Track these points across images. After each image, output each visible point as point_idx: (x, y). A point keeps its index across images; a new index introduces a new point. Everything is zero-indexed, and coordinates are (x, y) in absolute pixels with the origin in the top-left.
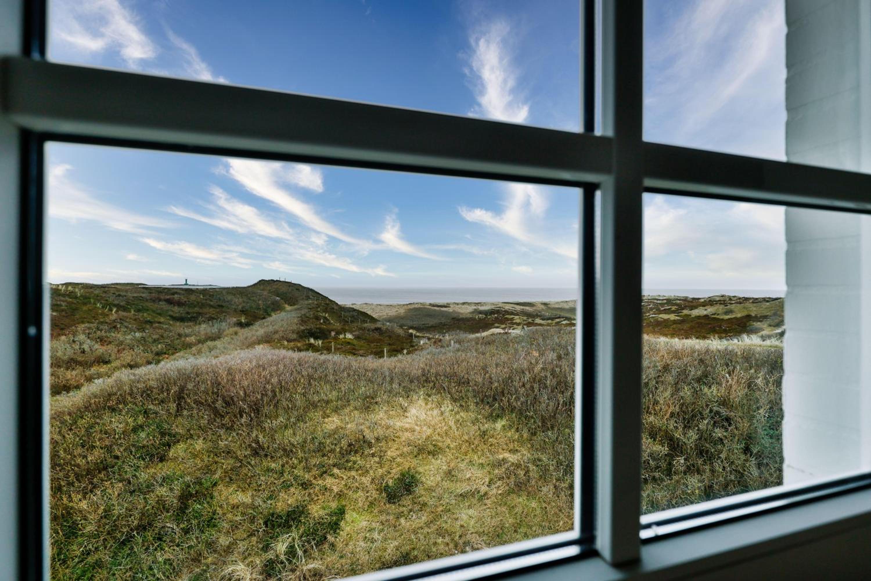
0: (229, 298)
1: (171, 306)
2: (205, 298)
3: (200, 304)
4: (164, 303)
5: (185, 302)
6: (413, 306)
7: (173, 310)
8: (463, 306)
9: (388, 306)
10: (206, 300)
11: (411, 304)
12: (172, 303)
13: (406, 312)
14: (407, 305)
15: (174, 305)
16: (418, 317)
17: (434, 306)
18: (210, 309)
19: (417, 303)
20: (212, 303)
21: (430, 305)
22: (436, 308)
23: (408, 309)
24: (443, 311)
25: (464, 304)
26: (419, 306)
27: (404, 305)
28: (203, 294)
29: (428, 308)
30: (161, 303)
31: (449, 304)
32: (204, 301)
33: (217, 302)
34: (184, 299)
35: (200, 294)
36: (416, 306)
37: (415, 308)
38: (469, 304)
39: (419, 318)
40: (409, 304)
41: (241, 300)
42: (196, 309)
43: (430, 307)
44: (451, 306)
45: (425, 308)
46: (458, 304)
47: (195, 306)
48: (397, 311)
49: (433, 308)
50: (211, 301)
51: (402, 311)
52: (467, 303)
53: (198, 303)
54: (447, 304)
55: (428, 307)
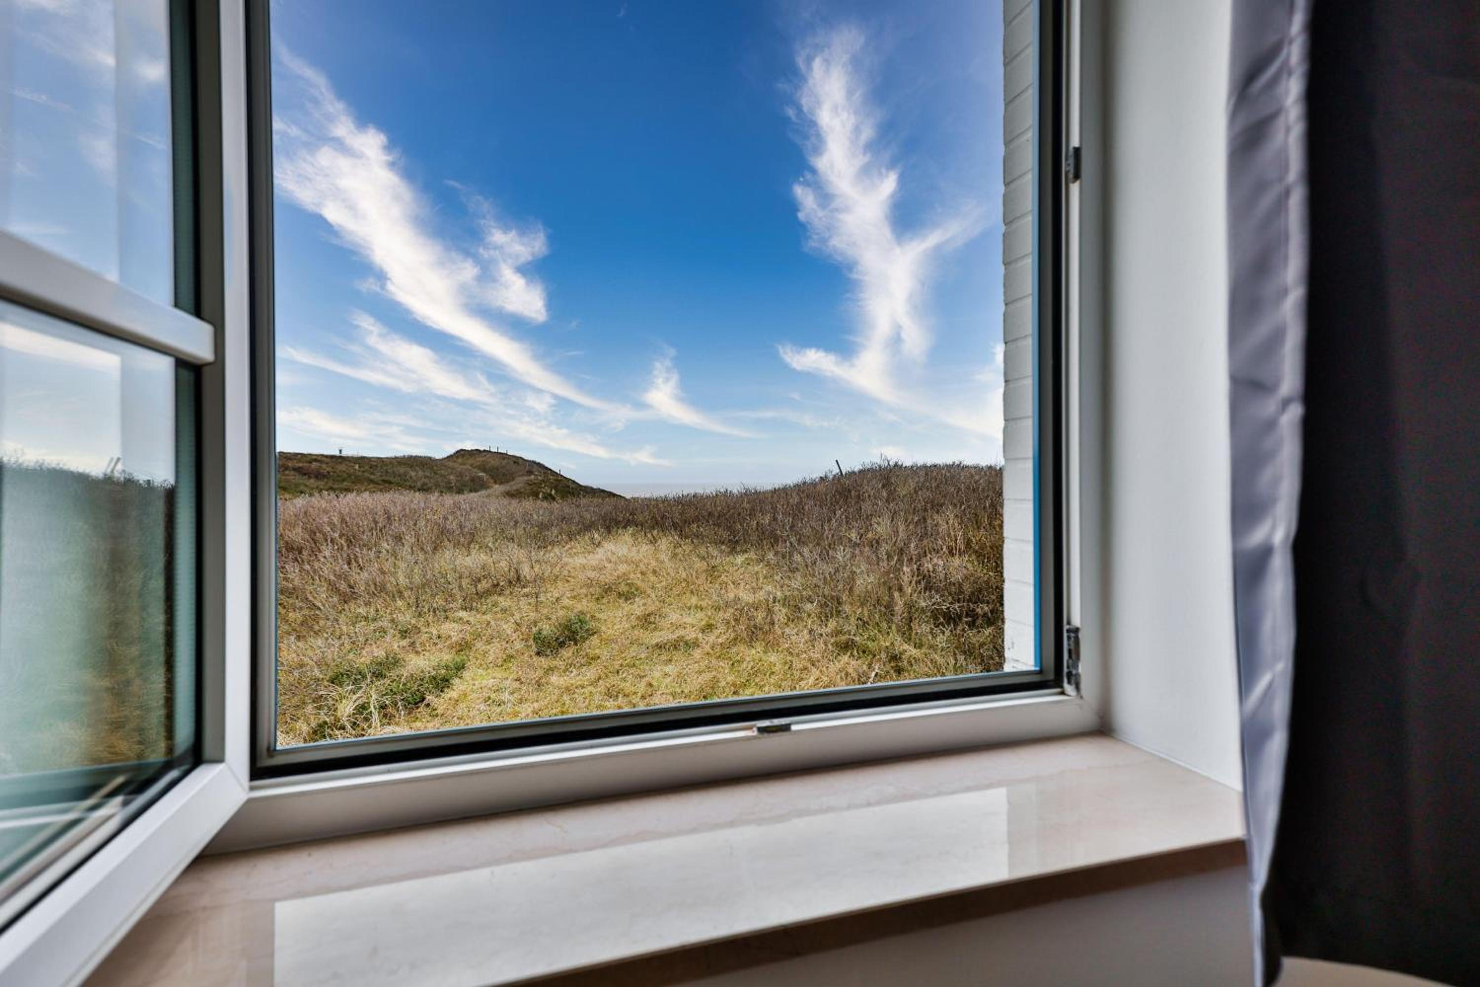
0: (402, 470)
1: (304, 477)
2: (362, 469)
3: (353, 477)
4: (292, 473)
5: (328, 472)
7: (308, 484)
10: (364, 472)
12: (305, 474)
15: (310, 477)
18: (369, 485)
20: (372, 477)
28: (359, 464)
30: (287, 472)
32: (360, 474)
33: (381, 476)
34: (325, 469)
35: (355, 463)
41: (420, 473)
42: (345, 483)
47: (343, 480)
50: (372, 474)
53: (350, 476)
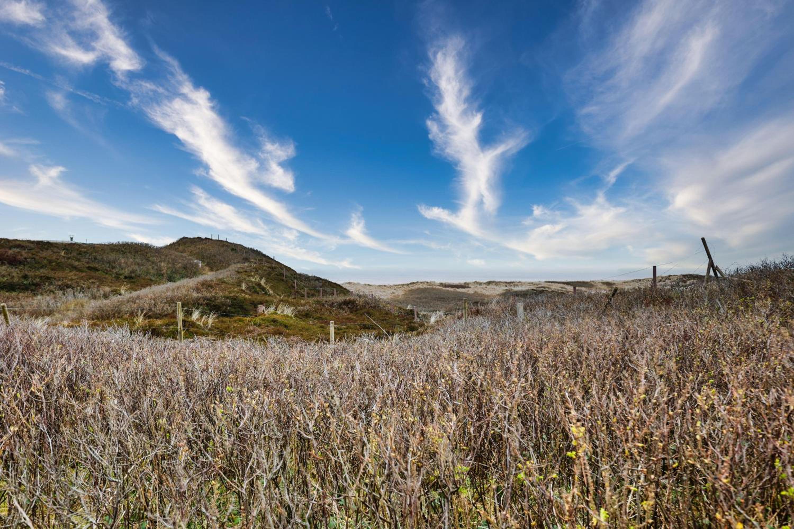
0: (112, 257)
2: (68, 256)
5: (25, 259)
6: (416, 287)
8: (488, 287)
9: (380, 286)
10: (69, 258)
11: (413, 283)
13: (405, 294)
14: (408, 285)
16: (424, 300)
17: (446, 286)
18: (71, 272)
19: (421, 283)
20: (76, 263)
21: (441, 284)
22: (450, 289)
23: (409, 291)
24: (460, 292)
25: (489, 283)
26: (425, 286)
27: (403, 285)
29: (438, 289)
31: (468, 284)
32: (64, 260)
33: (88, 262)
36: (421, 286)
37: (418, 289)
38: (497, 283)
39: (426, 302)
40: (411, 283)
43: (440, 287)
44: (470, 286)
45: (433, 289)
46: (480, 284)
48: (393, 293)
49: (444, 289)
50: (78, 260)
51: (400, 293)
52: (493, 282)
54: (465, 283)
55: (438, 287)
